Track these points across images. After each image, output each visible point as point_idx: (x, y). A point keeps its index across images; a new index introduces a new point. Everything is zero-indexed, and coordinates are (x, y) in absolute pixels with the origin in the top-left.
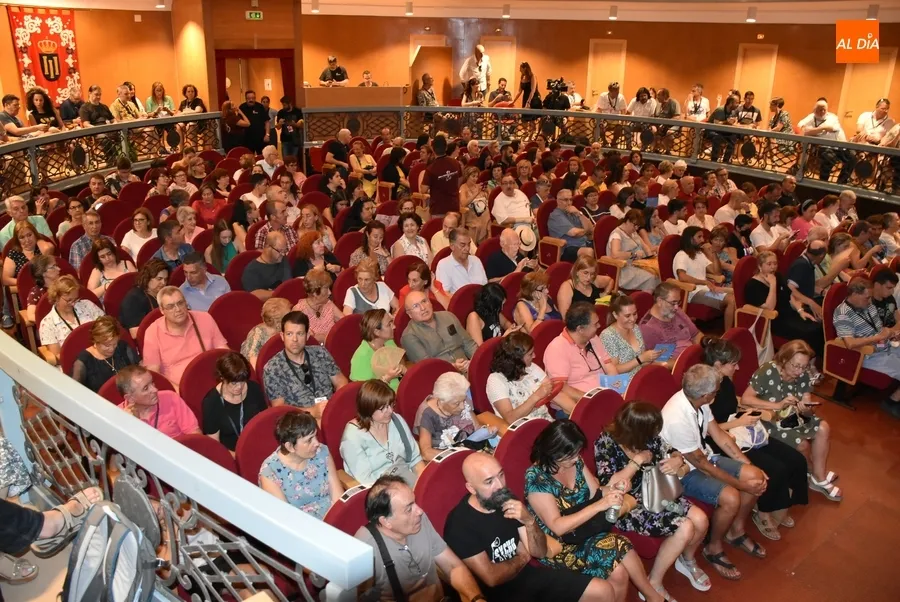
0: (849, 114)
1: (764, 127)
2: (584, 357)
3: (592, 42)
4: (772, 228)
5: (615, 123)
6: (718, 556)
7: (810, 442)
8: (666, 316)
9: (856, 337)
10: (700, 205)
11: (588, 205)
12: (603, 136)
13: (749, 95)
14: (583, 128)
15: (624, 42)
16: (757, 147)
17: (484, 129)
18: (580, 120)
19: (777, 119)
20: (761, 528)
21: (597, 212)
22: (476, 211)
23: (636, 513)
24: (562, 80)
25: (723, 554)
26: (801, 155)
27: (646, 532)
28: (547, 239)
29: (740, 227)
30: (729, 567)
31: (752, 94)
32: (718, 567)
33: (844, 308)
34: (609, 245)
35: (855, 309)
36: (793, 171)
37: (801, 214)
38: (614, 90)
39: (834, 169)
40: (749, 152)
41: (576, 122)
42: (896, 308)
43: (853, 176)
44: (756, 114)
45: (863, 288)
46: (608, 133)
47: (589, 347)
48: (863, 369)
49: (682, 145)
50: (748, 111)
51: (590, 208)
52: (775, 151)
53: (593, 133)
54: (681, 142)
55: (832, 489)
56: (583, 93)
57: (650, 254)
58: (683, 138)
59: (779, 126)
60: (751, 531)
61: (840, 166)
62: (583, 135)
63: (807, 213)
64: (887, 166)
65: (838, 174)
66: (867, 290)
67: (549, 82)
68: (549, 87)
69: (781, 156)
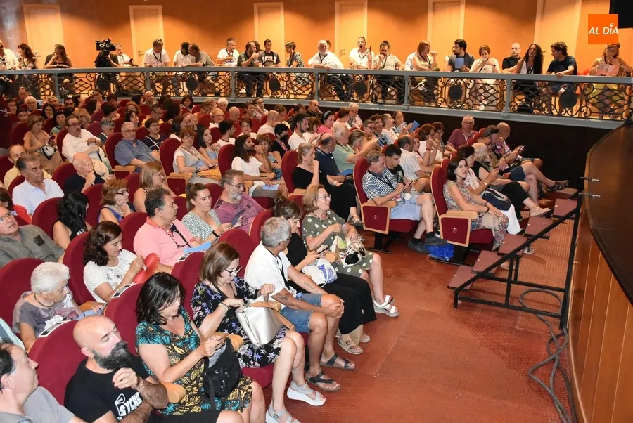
0: (343, 52)
1: (283, 65)
2: (171, 235)
3: (131, 8)
4: (304, 134)
5: (163, 74)
6: (318, 376)
7: (368, 272)
8: (235, 199)
9: (381, 197)
10: (245, 124)
11: (150, 135)
12: (153, 87)
13: (267, 43)
14: (135, 82)
15: (160, 7)
16: (281, 83)
17: (42, 89)
18: (132, 74)
19: (293, 58)
20: (346, 348)
21: (160, 140)
22: (46, 155)
23: (243, 350)
24: (109, 41)
25: (322, 373)
26: (315, 85)
27: (256, 363)
28: (118, 168)
29: (279, 134)
30: (330, 382)
31: (270, 41)
32: (321, 385)
33: (368, 176)
34: (175, 162)
35: (375, 175)
36: (311, 96)
37: (323, 123)
38: (157, 46)
40: (275, 86)
41: (127, 77)
42: (403, 175)
44: (275, 58)
45: (378, 157)
46: (157, 84)
47: (174, 228)
48: (391, 220)
49: (222, 87)
50: (269, 55)
51: (153, 136)
52: (294, 83)
53: (145, 85)
54: (220, 84)
55: (391, 307)
56: (130, 54)
57: (211, 166)
58: (221, 81)
59: (295, 63)
60: (339, 351)
62: (136, 87)
63: (328, 122)
64: (375, 84)
66: (380, 158)
67: (98, 43)
68: (99, 48)
69: (299, 86)
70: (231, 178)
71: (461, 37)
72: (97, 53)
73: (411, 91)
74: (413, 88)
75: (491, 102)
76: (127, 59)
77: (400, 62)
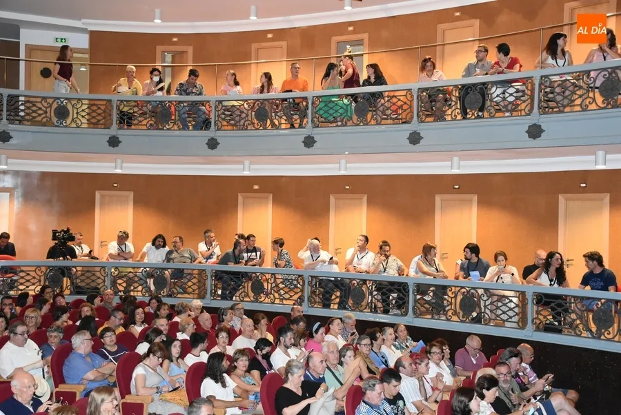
0: (338, 251)
1: (268, 265)
3: (98, 194)
4: (289, 350)
11: (106, 346)
12: (114, 283)
14: (93, 278)
15: (131, 194)
16: (265, 284)
18: (90, 269)
21: (117, 352)
24: (68, 230)
26: (304, 289)
28: (62, 387)
29: (261, 350)
33: (362, 407)
34: (133, 382)
35: (372, 406)
37: (313, 338)
38: (123, 238)
39: (333, 297)
40: (258, 288)
41: (85, 272)
42: (405, 405)
43: (350, 302)
46: (120, 281)
49: (195, 287)
50: (252, 251)
51: (108, 348)
52: (281, 286)
53: (104, 281)
54: (194, 284)
56: (91, 243)
57: (177, 386)
58: (195, 281)
61: (338, 294)
62: (93, 285)
63: (318, 337)
65: (338, 300)
66: (378, 387)
67: (55, 232)
68: (54, 238)
69: (286, 289)
70: (200, 408)
71: (474, 241)
72: (52, 243)
73: (416, 301)
74: (418, 297)
75: (511, 317)
76: (86, 250)
77: (404, 267)
